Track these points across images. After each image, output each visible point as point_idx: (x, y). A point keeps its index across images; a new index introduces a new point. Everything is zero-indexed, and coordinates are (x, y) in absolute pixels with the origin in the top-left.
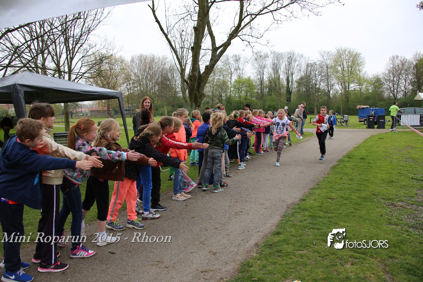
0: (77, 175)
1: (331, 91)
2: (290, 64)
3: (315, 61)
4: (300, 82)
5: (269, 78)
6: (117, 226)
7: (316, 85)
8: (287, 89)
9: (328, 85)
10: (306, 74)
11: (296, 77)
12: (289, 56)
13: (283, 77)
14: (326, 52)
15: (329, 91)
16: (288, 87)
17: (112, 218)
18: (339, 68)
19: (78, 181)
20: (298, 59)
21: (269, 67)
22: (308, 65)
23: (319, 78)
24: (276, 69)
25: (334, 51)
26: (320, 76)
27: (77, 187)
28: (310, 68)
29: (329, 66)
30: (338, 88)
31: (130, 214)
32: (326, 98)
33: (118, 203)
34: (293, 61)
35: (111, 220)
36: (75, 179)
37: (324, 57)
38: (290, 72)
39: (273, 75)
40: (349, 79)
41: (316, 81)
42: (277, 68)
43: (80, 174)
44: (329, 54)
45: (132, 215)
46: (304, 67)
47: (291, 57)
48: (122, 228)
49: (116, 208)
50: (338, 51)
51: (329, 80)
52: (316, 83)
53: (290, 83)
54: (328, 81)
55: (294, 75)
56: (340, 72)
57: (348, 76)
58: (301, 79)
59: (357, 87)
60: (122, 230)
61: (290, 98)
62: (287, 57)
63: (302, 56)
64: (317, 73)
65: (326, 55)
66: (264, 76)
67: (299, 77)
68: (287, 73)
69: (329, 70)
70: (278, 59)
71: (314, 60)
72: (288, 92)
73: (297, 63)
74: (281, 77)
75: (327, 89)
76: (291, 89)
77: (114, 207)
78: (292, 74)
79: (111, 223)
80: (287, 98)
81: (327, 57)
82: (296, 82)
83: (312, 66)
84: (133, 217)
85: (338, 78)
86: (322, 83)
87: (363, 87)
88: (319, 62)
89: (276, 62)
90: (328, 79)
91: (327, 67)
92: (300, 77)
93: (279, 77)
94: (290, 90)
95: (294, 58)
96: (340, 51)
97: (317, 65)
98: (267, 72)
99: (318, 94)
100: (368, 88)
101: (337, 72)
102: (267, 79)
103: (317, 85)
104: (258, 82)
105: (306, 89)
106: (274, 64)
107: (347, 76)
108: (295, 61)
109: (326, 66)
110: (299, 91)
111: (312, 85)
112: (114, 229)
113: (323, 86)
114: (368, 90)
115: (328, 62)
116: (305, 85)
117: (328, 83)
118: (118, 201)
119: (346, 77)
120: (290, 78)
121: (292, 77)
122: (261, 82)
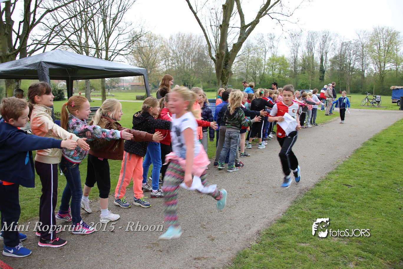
0: (74, 154)
2: (324, 42)
3: (350, 41)
4: (334, 61)
5: (303, 56)
6: (123, 203)
8: (321, 68)
10: (341, 54)
11: (330, 56)
12: (324, 34)
13: (317, 56)
14: (363, 31)
15: (363, 71)
16: (322, 66)
17: (119, 195)
18: (376, 48)
19: (75, 159)
20: (333, 38)
21: (303, 45)
22: (342, 44)
23: (354, 57)
24: (310, 48)
25: (371, 30)
26: (355, 55)
27: (75, 165)
28: (344, 47)
29: (365, 45)
30: (372, 68)
31: (136, 192)
32: (360, 77)
33: (125, 181)
34: (327, 40)
35: (118, 197)
36: (72, 158)
37: (360, 36)
38: (324, 51)
39: (307, 54)
40: (385, 59)
41: (350, 61)
42: (311, 46)
43: (77, 152)
44: (365, 32)
45: (138, 193)
46: (339, 46)
47: (326, 35)
48: (128, 206)
49: (123, 185)
50: (375, 30)
53: (324, 62)
54: (363, 61)
55: (328, 54)
56: (376, 51)
57: (384, 55)
58: (336, 58)
59: (394, 66)
60: (128, 208)
61: (323, 77)
62: (321, 36)
63: (337, 35)
64: (351, 52)
65: (362, 34)
66: (298, 55)
68: (321, 52)
69: (365, 49)
70: (313, 38)
71: (349, 39)
72: (321, 70)
73: (332, 42)
74: (315, 56)
75: (362, 68)
76: (324, 68)
77: (121, 184)
78: (326, 53)
79: (118, 200)
80: (321, 77)
81: (363, 36)
82: (330, 60)
83: (347, 44)
84: (139, 195)
85: (373, 57)
86: (356, 63)
88: (355, 41)
89: (310, 40)
90: (363, 58)
91: (363, 46)
92: (334, 56)
93: (313, 55)
95: (329, 37)
96: (378, 29)
97: (352, 44)
98: (302, 51)
99: (352, 74)
101: (373, 51)
102: (301, 58)
104: (292, 61)
105: (340, 68)
106: (308, 43)
108: (330, 40)
109: (361, 45)
110: (332, 70)
111: (346, 64)
112: (120, 206)
113: (357, 65)
115: (364, 41)
116: (338, 64)
117: (363, 63)
118: (125, 179)
119: (382, 56)
120: (324, 57)
121: (326, 56)
122: (295, 61)
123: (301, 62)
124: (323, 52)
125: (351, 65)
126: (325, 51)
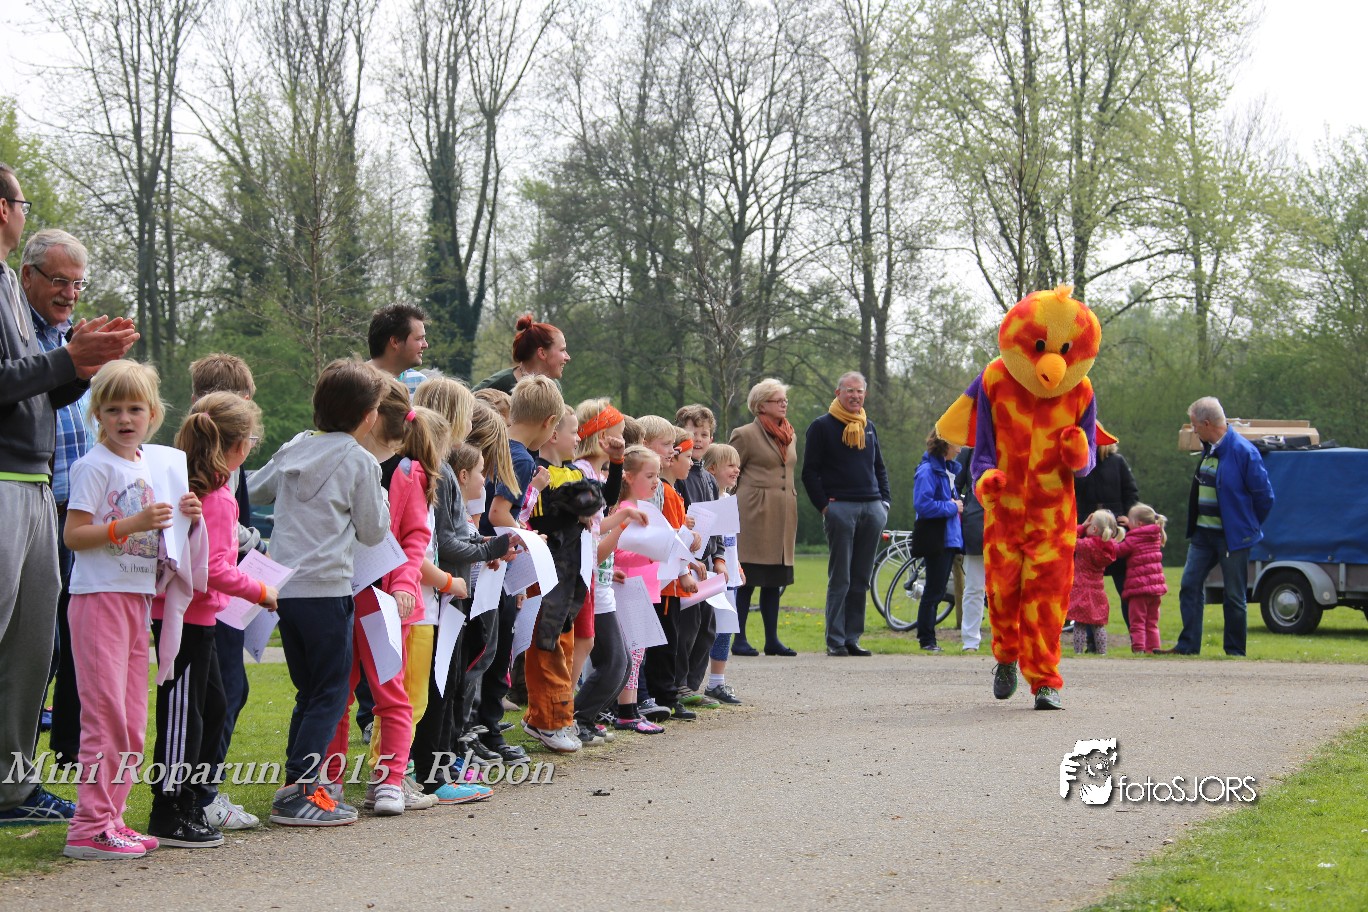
1: (897, 310)
5: (239, 142)
7: (740, 233)
8: (434, 271)
9: (867, 237)
10: (641, 122)
11: (532, 143)
15: (874, 311)
16: (443, 250)
22: (654, 18)
23: (773, 159)
28: (676, 47)
39: (286, 112)
40: (1085, 179)
42: (323, 29)
46: (616, 38)
51: (877, 187)
52: (744, 209)
53: (466, 211)
54: (865, 197)
55: (506, 123)
57: (1077, 144)
58: (589, 160)
59: (1174, 262)
64: (750, 101)
66: (181, 117)
67: (560, 146)
68: (432, 98)
69: (880, 76)
72: (438, 298)
75: (859, 279)
78: (490, 114)
82: (533, 192)
85: (967, 163)
86: (804, 221)
87: (1235, 262)
90: (869, 177)
91: (859, 48)
92: (567, 141)
93: (348, 132)
94: (462, 282)
98: (218, 75)
100: (1285, 274)
101: (965, 101)
102: (209, 152)
103: (751, 231)
104: (114, 185)
105: (639, 274)
107: (1066, 148)
109: (844, 32)
110: (556, 287)
111: (694, 234)
114: (1279, 294)
116: (621, 233)
117: (866, 223)
119: (1052, 152)
120: (468, 157)
121: (490, 145)
122: (147, 184)
123: (215, 198)
124: (451, 101)
125: (753, 249)
126: (478, 91)
